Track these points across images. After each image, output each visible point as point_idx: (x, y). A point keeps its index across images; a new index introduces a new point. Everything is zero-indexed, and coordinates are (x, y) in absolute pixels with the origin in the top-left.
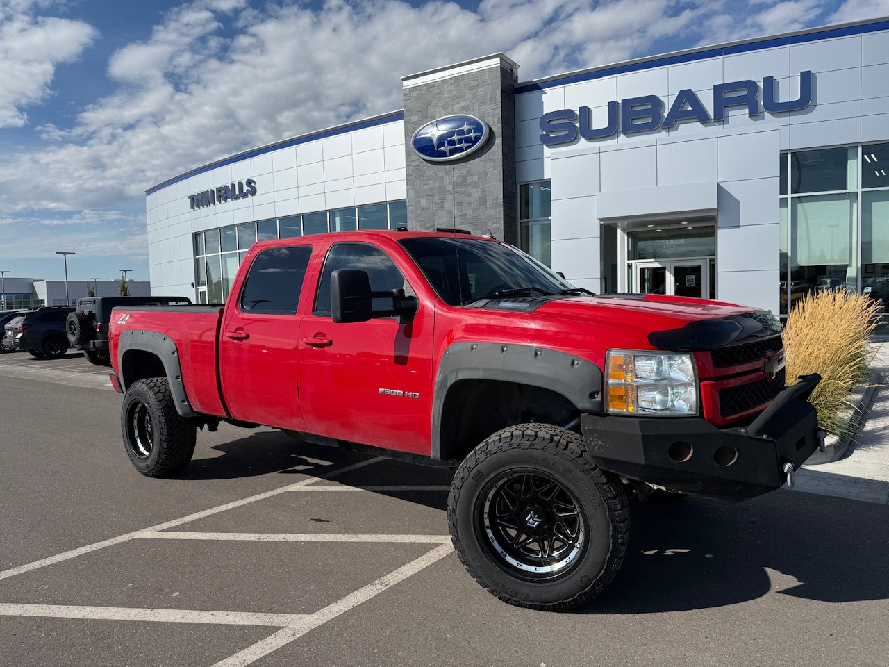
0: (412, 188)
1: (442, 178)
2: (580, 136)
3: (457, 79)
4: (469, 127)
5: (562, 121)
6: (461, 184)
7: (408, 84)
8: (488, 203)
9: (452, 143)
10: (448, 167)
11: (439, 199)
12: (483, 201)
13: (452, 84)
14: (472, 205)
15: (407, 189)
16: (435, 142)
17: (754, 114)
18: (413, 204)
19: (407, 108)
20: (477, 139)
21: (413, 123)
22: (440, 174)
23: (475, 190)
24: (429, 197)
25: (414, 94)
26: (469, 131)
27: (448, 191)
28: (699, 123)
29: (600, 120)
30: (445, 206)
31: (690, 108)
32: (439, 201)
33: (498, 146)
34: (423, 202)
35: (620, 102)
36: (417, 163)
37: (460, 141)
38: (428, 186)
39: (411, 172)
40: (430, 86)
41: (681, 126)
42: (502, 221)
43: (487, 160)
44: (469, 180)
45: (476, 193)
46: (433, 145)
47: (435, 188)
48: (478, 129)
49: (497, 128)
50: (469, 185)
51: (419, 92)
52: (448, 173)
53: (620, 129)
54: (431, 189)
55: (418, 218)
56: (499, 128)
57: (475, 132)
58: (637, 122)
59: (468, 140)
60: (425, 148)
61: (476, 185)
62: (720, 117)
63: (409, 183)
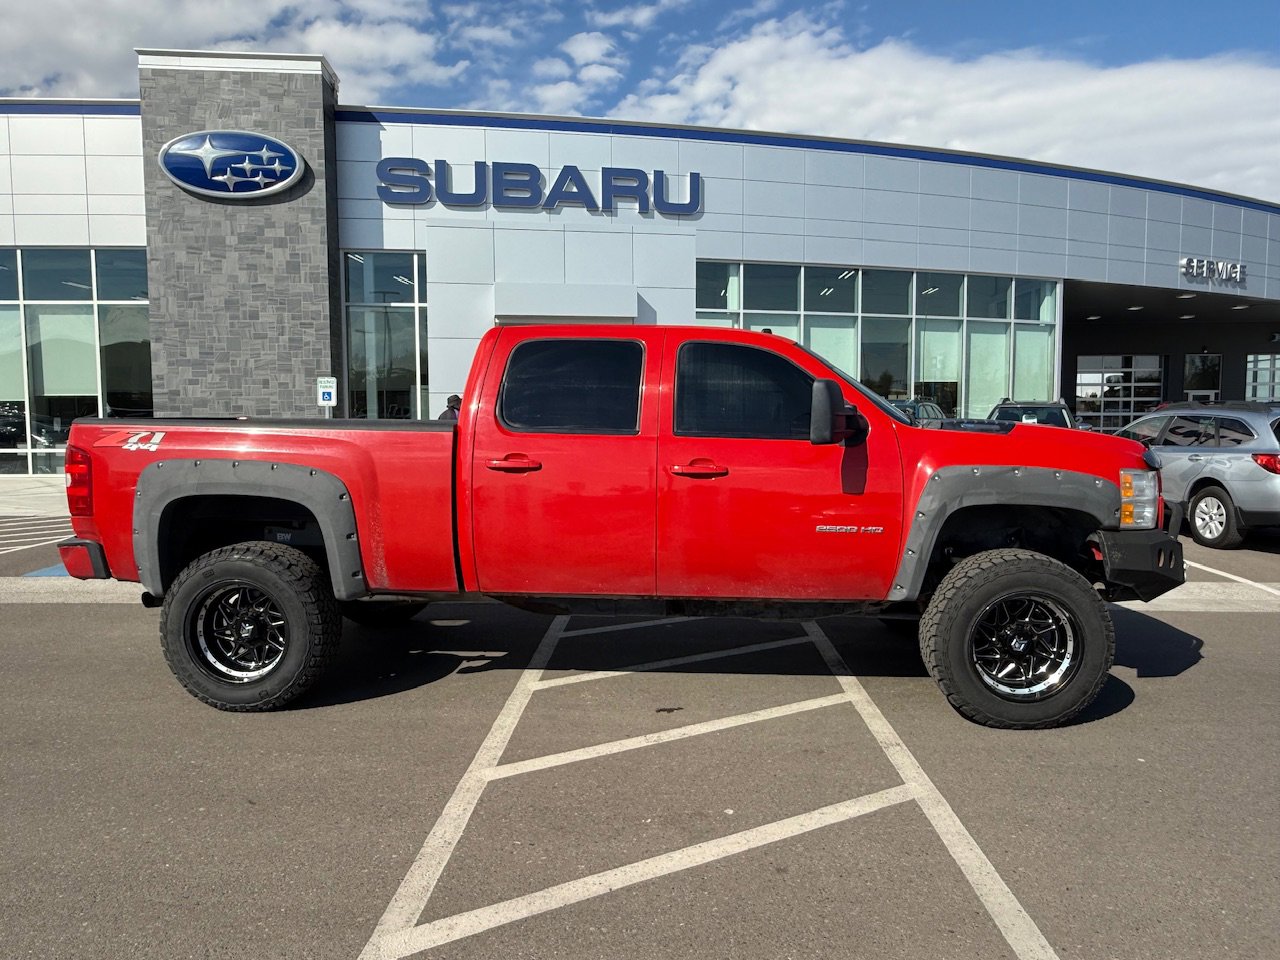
0: (159, 231)
1: (218, 224)
2: (435, 198)
3: (245, 78)
4: (272, 154)
5: (410, 173)
6: (254, 239)
7: (147, 62)
8: (302, 272)
9: (241, 172)
10: (230, 208)
11: (212, 255)
12: (293, 267)
13: (235, 82)
14: (275, 272)
15: (148, 231)
16: (208, 166)
17: (644, 210)
18: (162, 257)
19: (147, 100)
20: (285, 175)
21: (160, 127)
22: (211, 217)
23: (279, 250)
24: (193, 250)
25: (163, 81)
26: (271, 161)
27: (231, 246)
28: (585, 209)
29: (464, 183)
30: (224, 268)
31: (575, 190)
32: (213, 259)
33: (320, 190)
34: (182, 257)
35: (490, 164)
36: (169, 193)
37: (255, 173)
38: (191, 233)
39: (155, 206)
40: (197, 76)
41: (565, 209)
42: (328, 302)
43: (299, 208)
44: (269, 233)
45: (281, 256)
46: (204, 170)
47: (204, 238)
48: (288, 159)
49: (318, 165)
50: (267, 241)
51: (172, 81)
52: (231, 217)
53: (491, 199)
54: (197, 239)
55: (172, 282)
56: (320, 165)
57: (281, 164)
58: (512, 194)
59: (270, 174)
60: (187, 171)
61: (280, 243)
62: (609, 208)
63: (152, 223)
